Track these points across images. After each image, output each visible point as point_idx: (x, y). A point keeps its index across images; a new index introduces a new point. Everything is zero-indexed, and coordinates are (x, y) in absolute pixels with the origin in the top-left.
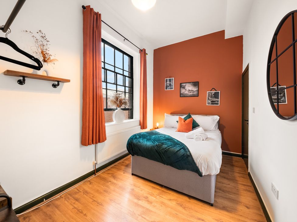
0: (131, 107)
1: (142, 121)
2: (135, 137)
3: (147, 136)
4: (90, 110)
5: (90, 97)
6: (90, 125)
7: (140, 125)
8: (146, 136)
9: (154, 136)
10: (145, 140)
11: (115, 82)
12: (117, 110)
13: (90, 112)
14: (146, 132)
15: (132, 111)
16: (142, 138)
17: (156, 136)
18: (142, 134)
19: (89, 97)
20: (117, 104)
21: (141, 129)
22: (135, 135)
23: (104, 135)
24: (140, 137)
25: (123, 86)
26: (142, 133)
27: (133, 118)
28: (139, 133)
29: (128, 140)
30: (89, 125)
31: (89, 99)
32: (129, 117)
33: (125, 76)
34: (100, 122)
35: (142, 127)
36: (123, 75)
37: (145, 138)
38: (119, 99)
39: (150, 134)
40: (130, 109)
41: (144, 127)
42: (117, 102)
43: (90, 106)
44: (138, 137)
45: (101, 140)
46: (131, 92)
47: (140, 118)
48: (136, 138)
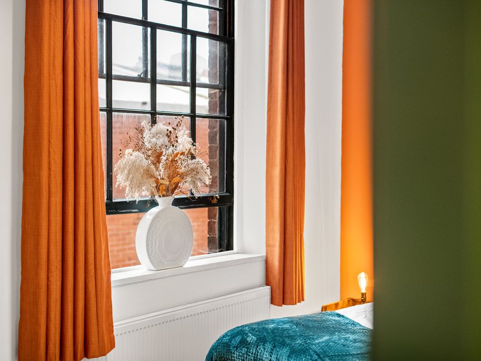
0: (221, 189)
1: (276, 262)
2: (238, 339)
3: (292, 338)
4: (53, 219)
5: (52, 162)
6: (53, 279)
7: (268, 283)
8: (290, 337)
9: (326, 338)
10: (285, 351)
11: (146, 72)
12: (154, 210)
13: (53, 225)
14: (291, 321)
15: (225, 207)
16: (269, 346)
17: (335, 337)
18: (272, 326)
19: (49, 163)
20: (157, 181)
21: (272, 302)
22: (240, 332)
23: (104, 326)
24: (262, 340)
25: (184, 84)
26: (273, 321)
27: (229, 247)
28: (258, 324)
29: (211, 352)
30: (48, 279)
31: (49, 169)
32: (211, 241)
33: (195, 34)
34: (91, 267)
35: (278, 296)
36: (184, 30)
37: (283, 344)
38: (163, 158)
39: (307, 327)
40: (215, 201)
41: (288, 296)
42: (157, 168)
43: (53, 199)
44: (251, 338)
45: (93, 346)
46: (222, 110)
47: (268, 246)
48: (244, 343)
